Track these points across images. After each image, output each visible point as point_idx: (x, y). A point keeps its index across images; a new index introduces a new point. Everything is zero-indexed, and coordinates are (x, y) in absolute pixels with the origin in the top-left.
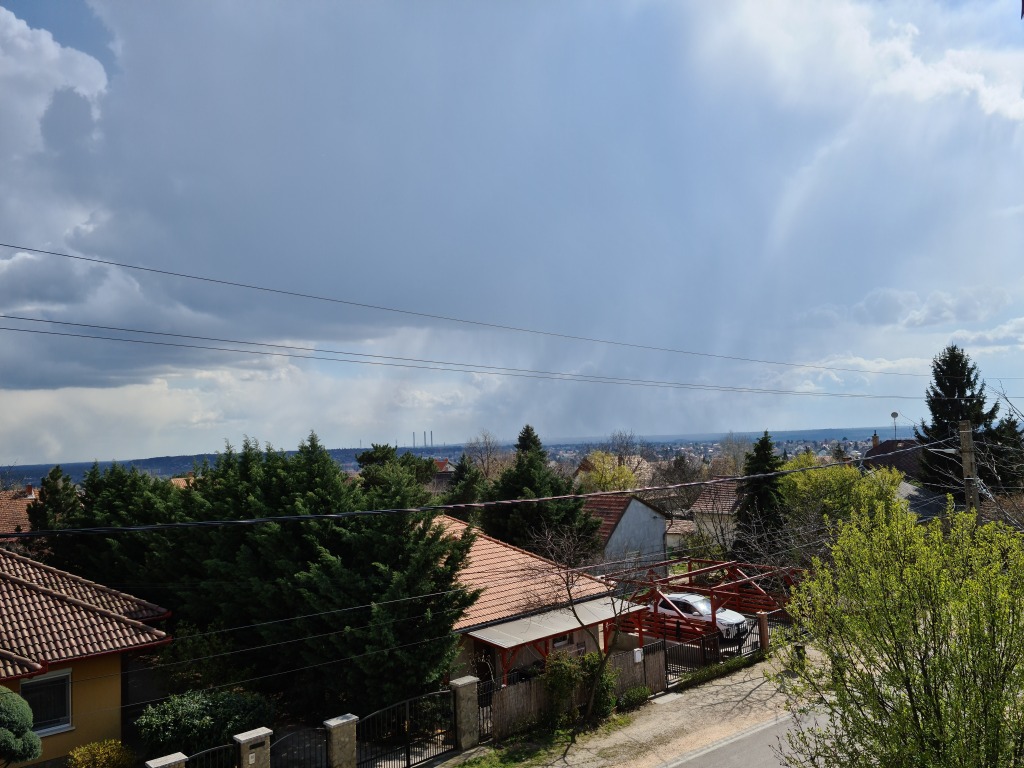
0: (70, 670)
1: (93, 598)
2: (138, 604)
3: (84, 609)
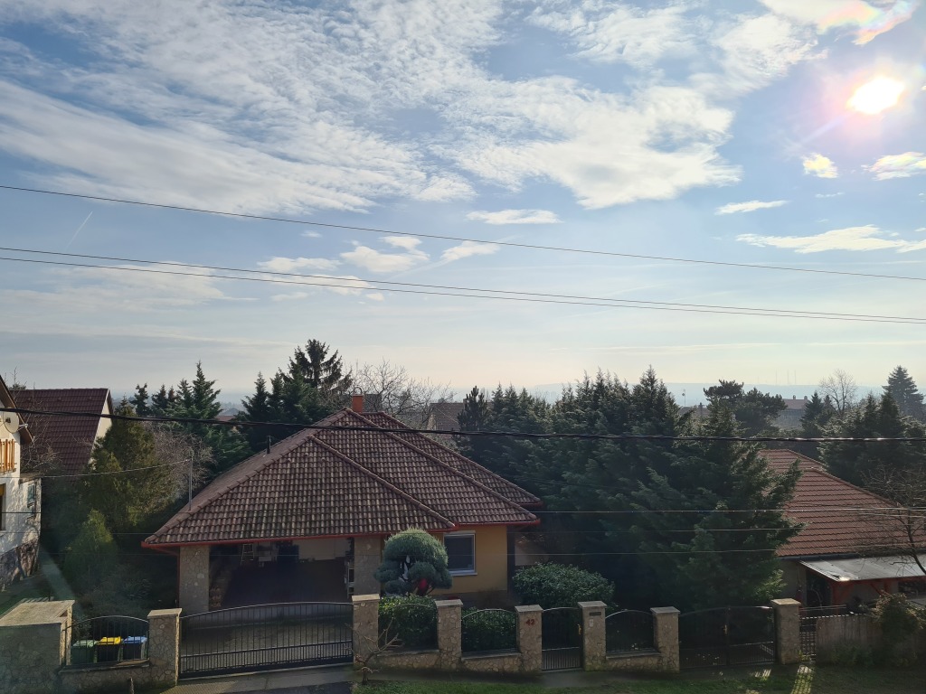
0: (474, 531)
1: (492, 483)
2: (521, 492)
3: (484, 491)
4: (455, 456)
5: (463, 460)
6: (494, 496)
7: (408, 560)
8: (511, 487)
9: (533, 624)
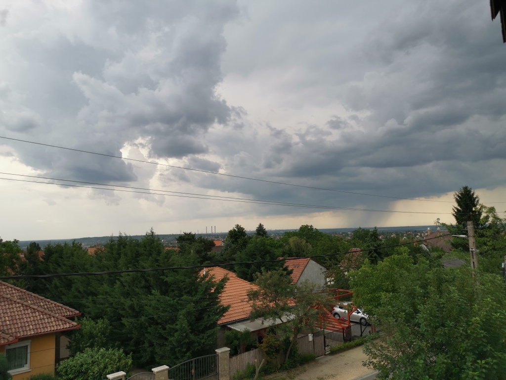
0: (30, 341)
1: (44, 305)
2: (65, 309)
3: (38, 311)
4: (15, 289)
5: (21, 292)
6: (46, 314)
8: (58, 306)
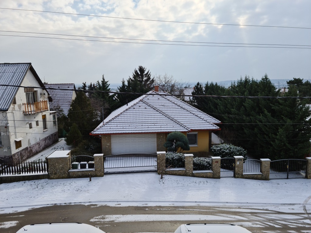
0: (197, 132)
1: (204, 116)
2: (214, 119)
3: (201, 119)
4: (190, 107)
5: (193, 108)
6: (204, 120)
7: (175, 141)
8: (211, 117)
9: (218, 162)
